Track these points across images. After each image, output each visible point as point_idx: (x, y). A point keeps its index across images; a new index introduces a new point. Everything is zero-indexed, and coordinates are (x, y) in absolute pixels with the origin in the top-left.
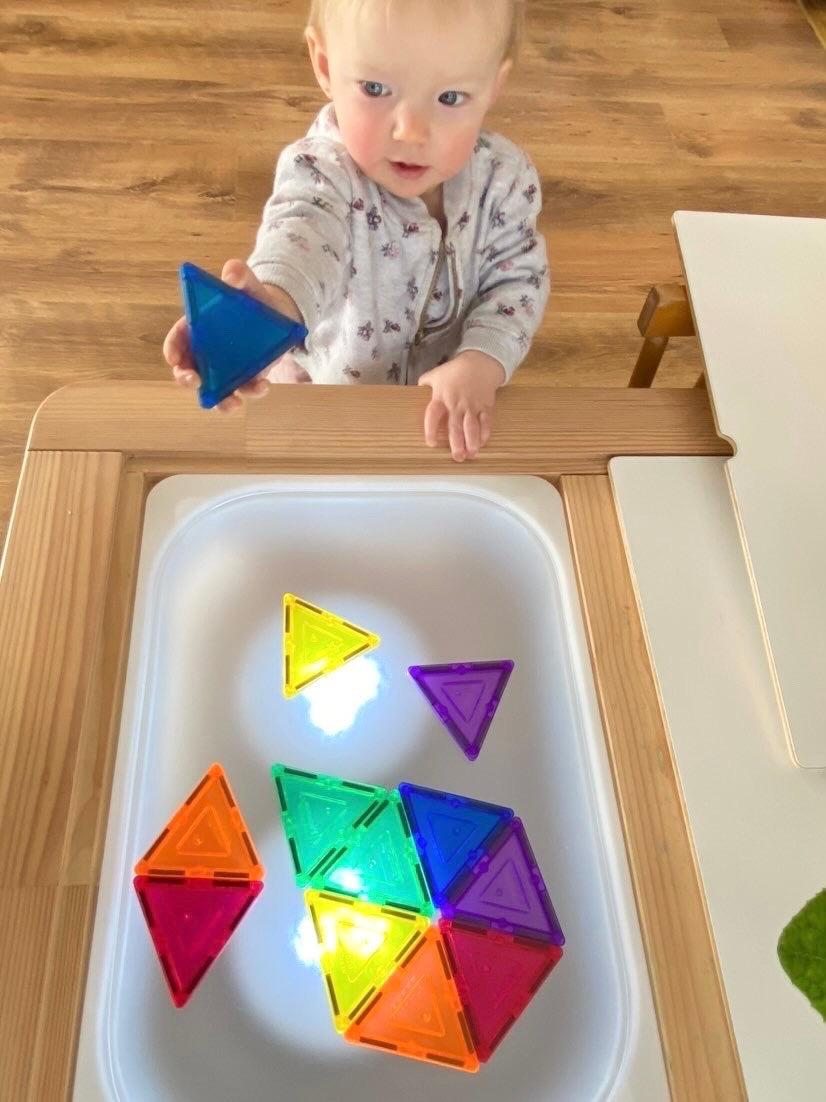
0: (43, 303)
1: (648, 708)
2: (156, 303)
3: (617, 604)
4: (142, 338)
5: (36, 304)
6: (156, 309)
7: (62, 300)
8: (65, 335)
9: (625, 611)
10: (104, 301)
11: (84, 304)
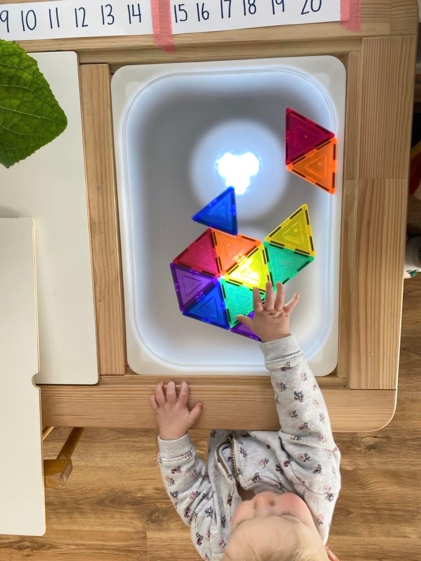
0: (409, 537)
1: (97, 250)
2: (345, 537)
3: (105, 303)
4: (351, 513)
5: (413, 536)
6: (344, 533)
7: (399, 539)
8: (394, 515)
9: (101, 299)
10: (375, 539)
11: (386, 536)
